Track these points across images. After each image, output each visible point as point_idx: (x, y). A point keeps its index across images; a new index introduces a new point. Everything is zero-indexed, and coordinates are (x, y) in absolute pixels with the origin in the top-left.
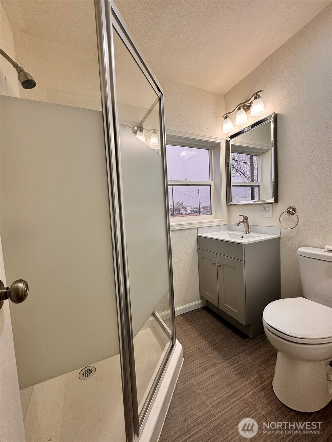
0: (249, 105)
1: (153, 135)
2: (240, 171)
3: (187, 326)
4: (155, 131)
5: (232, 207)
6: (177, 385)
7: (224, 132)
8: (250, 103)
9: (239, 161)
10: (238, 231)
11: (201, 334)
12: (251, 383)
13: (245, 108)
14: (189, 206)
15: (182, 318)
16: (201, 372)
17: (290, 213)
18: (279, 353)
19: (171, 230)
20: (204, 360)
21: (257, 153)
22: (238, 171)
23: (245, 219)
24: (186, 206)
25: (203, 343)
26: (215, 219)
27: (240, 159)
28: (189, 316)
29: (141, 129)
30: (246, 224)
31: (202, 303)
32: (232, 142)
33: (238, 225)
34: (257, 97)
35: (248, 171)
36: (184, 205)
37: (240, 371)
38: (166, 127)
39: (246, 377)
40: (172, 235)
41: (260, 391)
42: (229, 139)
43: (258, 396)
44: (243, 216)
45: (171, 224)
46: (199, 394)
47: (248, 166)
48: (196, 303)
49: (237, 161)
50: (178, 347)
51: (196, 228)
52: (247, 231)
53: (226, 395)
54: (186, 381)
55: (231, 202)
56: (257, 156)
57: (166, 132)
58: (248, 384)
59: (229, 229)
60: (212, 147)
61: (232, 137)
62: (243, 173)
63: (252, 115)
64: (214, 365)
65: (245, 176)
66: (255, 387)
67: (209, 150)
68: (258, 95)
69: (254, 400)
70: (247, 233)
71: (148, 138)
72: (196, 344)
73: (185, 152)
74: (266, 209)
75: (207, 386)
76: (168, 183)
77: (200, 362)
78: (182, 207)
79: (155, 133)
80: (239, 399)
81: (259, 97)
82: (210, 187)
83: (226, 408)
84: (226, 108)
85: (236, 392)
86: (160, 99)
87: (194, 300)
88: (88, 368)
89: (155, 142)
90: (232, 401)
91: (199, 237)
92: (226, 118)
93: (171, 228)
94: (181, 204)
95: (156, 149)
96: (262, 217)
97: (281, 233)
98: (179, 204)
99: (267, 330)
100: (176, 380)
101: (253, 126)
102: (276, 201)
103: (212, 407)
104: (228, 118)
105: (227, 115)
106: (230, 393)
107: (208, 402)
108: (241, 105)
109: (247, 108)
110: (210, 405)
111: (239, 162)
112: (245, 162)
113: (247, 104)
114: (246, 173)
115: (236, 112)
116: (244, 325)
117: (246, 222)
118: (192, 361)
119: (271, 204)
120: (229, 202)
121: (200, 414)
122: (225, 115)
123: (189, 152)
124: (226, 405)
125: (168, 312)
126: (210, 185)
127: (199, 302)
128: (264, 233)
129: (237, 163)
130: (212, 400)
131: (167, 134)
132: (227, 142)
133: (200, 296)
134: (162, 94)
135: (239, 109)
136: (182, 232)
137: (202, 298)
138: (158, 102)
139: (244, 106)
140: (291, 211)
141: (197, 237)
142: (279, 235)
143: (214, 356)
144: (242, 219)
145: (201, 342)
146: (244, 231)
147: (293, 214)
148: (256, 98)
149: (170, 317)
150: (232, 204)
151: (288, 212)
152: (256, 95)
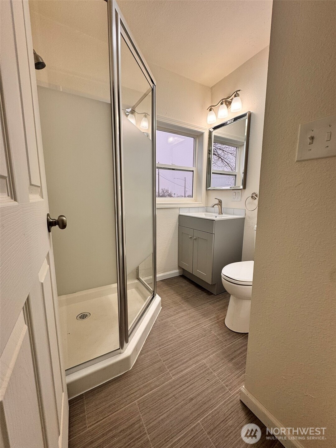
0: (231, 101)
1: (144, 118)
2: (226, 162)
3: (165, 288)
4: (146, 114)
5: (210, 192)
6: (155, 322)
7: (208, 123)
8: (232, 100)
9: (225, 151)
10: (213, 212)
11: (177, 293)
12: (210, 320)
13: (227, 103)
14: (175, 194)
15: (161, 283)
16: (174, 315)
17: (253, 198)
18: (231, 297)
19: (156, 207)
20: (177, 308)
21: (237, 145)
22: (223, 161)
23: (220, 202)
24: (172, 194)
25: (178, 298)
26: (196, 202)
27: (227, 149)
28: (168, 282)
29: (133, 112)
30: (219, 206)
31: (179, 272)
32: (215, 133)
33: (213, 207)
34: (237, 95)
35: (233, 162)
36: (169, 192)
37: (203, 313)
38: (157, 114)
39: (207, 317)
40: (158, 212)
41: (215, 324)
42: (212, 130)
43: (213, 326)
44: (218, 199)
45: (157, 202)
46: (172, 326)
47: (233, 157)
48: (175, 272)
49: (224, 151)
50: (158, 299)
51: (178, 208)
52: (221, 213)
53: (191, 327)
54: (162, 320)
55: (210, 187)
56: (237, 148)
57: (156, 119)
58: (208, 320)
59: (207, 211)
60: (197, 136)
61: (215, 128)
62: (228, 164)
63: (231, 111)
64: (184, 311)
65: (230, 167)
66: (212, 322)
67: (194, 138)
68: (238, 93)
69: (211, 328)
70: (220, 214)
71: (139, 121)
72: (172, 299)
73: (172, 138)
74: (237, 194)
75: (177, 322)
76: (156, 166)
77: (174, 309)
78: (167, 194)
79: (145, 116)
80: (200, 328)
81: (238, 95)
82: (192, 172)
83: (190, 333)
84: (212, 102)
85: (198, 324)
86: (153, 90)
87: (173, 270)
88: (84, 314)
89: (145, 125)
90: (195, 329)
91: (180, 216)
92: (210, 110)
93: (157, 206)
94: (166, 191)
95: (145, 133)
96: (232, 201)
97: (245, 214)
98: (164, 191)
99: (223, 279)
100: (155, 319)
101: (235, 119)
102: (244, 187)
103: (180, 333)
104: (212, 110)
105: (212, 107)
106: (194, 325)
107: (178, 330)
108: (224, 100)
109: (229, 103)
110: (179, 332)
111: (226, 153)
112: (231, 153)
113: (229, 100)
114: (231, 163)
115: (219, 106)
116: (211, 284)
117: (220, 205)
118: (168, 309)
119: (240, 190)
120: (208, 187)
121: (171, 336)
122: (210, 108)
123: (176, 138)
124: (190, 331)
125: (151, 277)
126: (193, 171)
127: (177, 271)
128: (234, 214)
129: (223, 153)
130: (181, 329)
131: (157, 120)
132: (210, 133)
133: (178, 266)
134: (155, 85)
135: (222, 104)
136: (166, 210)
137: (180, 267)
138: (151, 91)
139: (226, 102)
140: (254, 196)
141: (178, 216)
142: (244, 216)
143: (185, 306)
144: (217, 202)
145: (176, 298)
146: (217, 213)
147: (256, 199)
148: (235, 96)
149: (152, 281)
150: (211, 189)
151: (252, 197)
152: (236, 93)
